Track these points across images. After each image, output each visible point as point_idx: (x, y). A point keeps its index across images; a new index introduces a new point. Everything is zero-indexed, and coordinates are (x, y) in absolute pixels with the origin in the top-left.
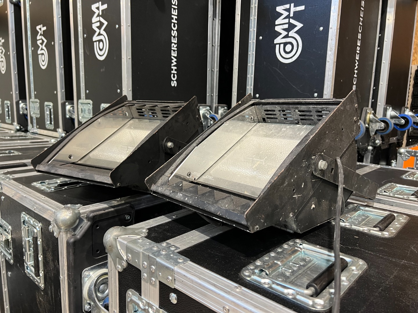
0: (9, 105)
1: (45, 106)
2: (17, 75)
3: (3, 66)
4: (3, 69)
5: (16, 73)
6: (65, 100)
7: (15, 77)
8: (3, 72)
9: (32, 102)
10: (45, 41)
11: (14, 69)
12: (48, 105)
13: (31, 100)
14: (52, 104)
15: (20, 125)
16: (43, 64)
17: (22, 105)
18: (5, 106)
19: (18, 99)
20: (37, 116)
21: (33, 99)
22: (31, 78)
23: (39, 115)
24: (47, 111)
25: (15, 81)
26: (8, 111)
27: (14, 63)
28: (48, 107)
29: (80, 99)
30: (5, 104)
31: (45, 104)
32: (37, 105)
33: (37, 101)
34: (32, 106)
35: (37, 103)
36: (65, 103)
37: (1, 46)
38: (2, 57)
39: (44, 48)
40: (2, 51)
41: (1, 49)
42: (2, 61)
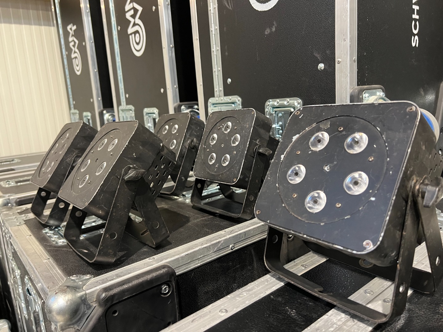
0: (89, 118)
1: (145, 114)
2: (97, 73)
3: (77, 64)
4: (78, 68)
5: (96, 70)
6: (179, 102)
7: (95, 77)
8: (78, 73)
9: (122, 110)
10: (140, 9)
11: (93, 65)
12: (148, 113)
13: (120, 108)
14: (157, 110)
16: (138, 47)
17: (107, 116)
18: (85, 119)
19: (102, 108)
21: (124, 105)
22: (118, 75)
24: (149, 123)
25: (96, 82)
27: (92, 56)
28: (149, 116)
29: (213, 96)
30: (85, 117)
31: (145, 112)
32: (131, 115)
33: (130, 108)
34: (123, 117)
35: (131, 112)
36: (180, 106)
37: (72, 36)
38: (75, 52)
39: (138, 21)
40: (75, 43)
41: (73, 41)
42: (76, 58)
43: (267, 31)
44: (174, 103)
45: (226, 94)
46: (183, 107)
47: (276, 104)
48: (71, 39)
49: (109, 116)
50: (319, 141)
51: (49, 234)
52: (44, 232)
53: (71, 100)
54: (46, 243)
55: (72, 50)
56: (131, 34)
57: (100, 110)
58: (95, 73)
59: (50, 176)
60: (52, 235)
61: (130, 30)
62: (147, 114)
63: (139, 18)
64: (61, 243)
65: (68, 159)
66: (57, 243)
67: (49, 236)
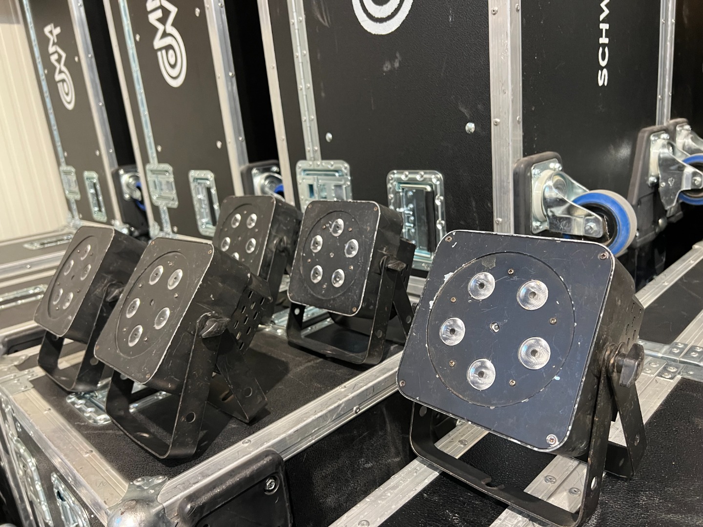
0: (95, 181)
1: (191, 180)
2: (104, 109)
3: (67, 91)
4: (68, 99)
5: (101, 104)
6: (247, 164)
7: (101, 114)
8: (70, 107)
9: (152, 171)
10: (173, 10)
11: (96, 95)
12: (197, 179)
13: (148, 167)
14: (212, 175)
15: (128, 226)
16: (174, 73)
17: (126, 178)
18: (87, 183)
19: (116, 166)
20: (170, 205)
21: (154, 164)
22: (142, 115)
23: (177, 203)
24: (199, 194)
25: (102, 124)
26: (97, 194)
27: (93, 81)
28: (199, 183)
29: (304, 157)
30: (87, 179)
31: (192, 176)
32: (167, 179)
33: (165, 169)
34: (154, 182)
35: (167, 174)
36: (249, 170)
37: (54, 44)
38: (61, 72)
39: (170, 29)
40: (60, 57)
41: (56, 52)
42: (63, 81)
43: (387, 67)
44: (240, 164)
45: (325, 156)
46: (254, 171)
47: (403, 177)
48: (51, 49)
49: (130, 177)
50: (482, 285)
51: (78, 405)
52: (69, 401)
53: (60, 149)
54: (79, 423)
55: (55, 68)
56: (160, 49)
57: (113, 169)
58: (100, 108)
59: (71, 318)
60: (84, 407)
61: (158, 43)
62: (195, 180)
63: (173, 25)
64: (102, 421)
65: (98, 290)
66: (95, 421)
67: (79, 409)
